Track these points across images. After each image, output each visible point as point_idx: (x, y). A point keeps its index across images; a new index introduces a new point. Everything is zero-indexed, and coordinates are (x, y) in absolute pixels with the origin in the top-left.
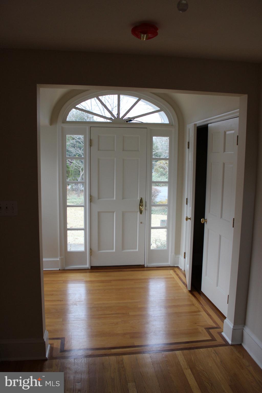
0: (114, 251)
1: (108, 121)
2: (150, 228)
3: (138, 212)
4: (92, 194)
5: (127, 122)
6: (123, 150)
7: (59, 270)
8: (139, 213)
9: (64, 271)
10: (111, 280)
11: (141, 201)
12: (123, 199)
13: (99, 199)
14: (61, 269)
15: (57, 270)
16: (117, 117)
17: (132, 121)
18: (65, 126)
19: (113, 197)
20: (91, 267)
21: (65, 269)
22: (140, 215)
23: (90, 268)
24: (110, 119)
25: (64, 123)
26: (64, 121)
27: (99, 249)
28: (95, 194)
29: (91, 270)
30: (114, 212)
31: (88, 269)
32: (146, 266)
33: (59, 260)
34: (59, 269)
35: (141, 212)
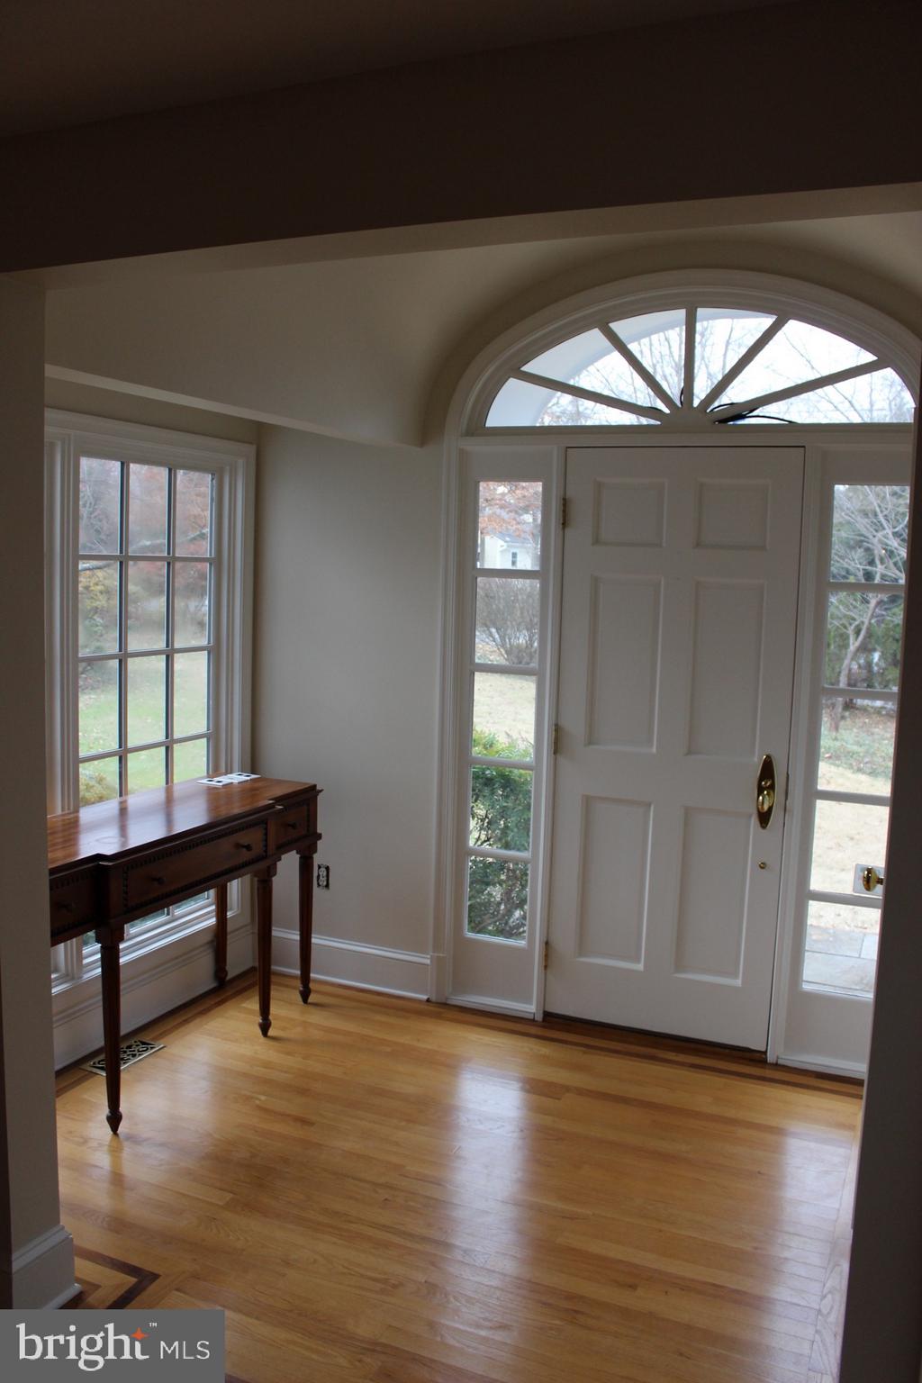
0: (640, 967)
1: (644, 421)
2: (805, 895)
3: (750, 816)
4: (563, 723)
5: (725, 421)
6: (698, 545)
7: (428, 1000)
8: (754, 821)
9: (444, 1009)
10: (567, 1089)
11: (767, 770)
12: (689, 752)
13: (590, 741)
14: (434, 998)
15: (420, 1001)
16: (680, 406)
17: (744, 417)
18: (474, 446)
19: (650, 741)
20: (547, 1015)
21: (449, 1002)
22: (760, 829)
23: (539, 1017)
24: (651, 412)
25: (472, 435)
26: (477, 428)
27: (582, 947)
28: (575, 725)
29: (544, 1027)
30: (649, 805)
31: (532, 1021)
32: (771, 1058)
33: (428, 962)
34: (425, 997)
35: (764, 818)
